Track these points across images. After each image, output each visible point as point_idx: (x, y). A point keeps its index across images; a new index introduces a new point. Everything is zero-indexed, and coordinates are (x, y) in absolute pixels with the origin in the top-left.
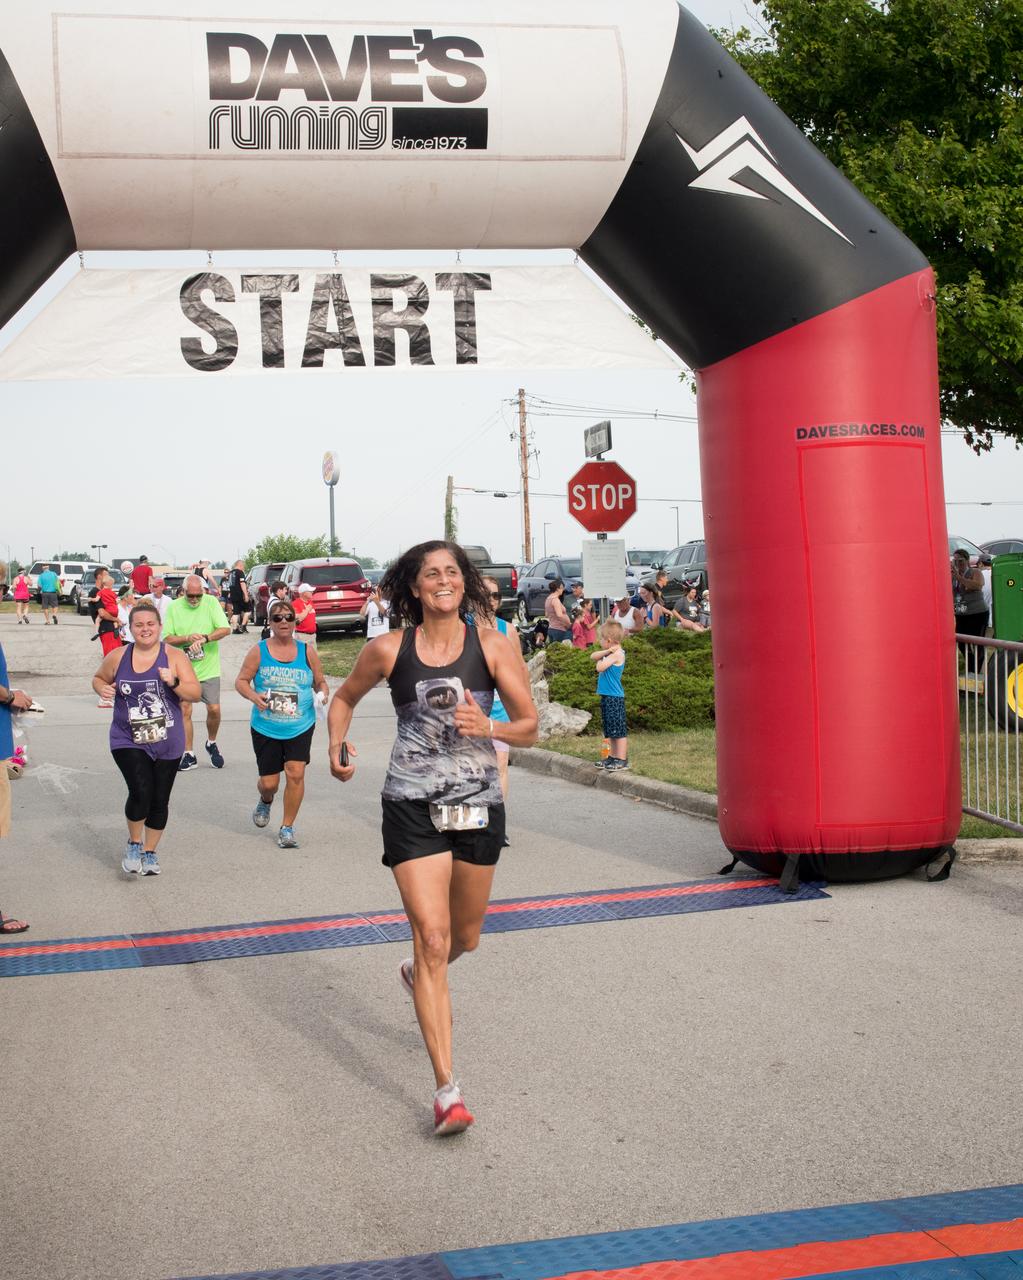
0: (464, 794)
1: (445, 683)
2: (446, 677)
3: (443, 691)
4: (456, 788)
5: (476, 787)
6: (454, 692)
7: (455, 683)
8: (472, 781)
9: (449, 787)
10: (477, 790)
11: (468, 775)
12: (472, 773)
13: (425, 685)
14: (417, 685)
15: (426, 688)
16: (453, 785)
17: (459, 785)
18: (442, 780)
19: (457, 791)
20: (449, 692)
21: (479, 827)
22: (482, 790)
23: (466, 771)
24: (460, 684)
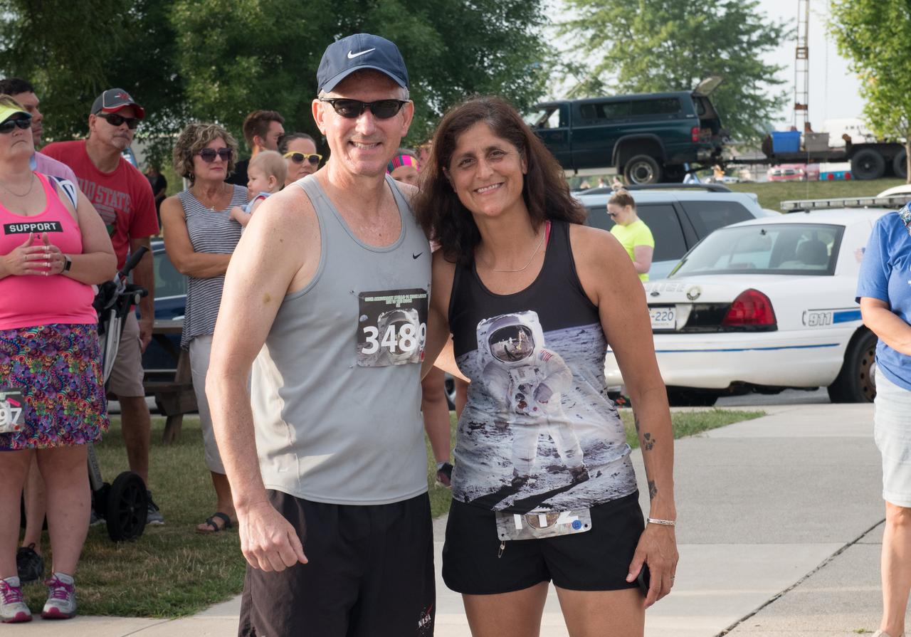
0: (547, 490)
1: (516, 319)
2: (516, 311)
3: (512, 332)
4: (531, 481)
5: (563, 480)
6: (528, 332)
7: (529, 319)
8: (554, 469)
9: (519, 483)
10: (565, 484)
11: (550, 460)
12: (557, 456)
13: (489, 325)
14: (479, 327)
15: (490, 329)
16: (526, 478)
17: (535, 477)
18: (508, 472)
19: (533, 486)
20: (522, 334)
21: (574, 531)
22: (574, 484)
23: (548, 453)
24: (537, 319)
